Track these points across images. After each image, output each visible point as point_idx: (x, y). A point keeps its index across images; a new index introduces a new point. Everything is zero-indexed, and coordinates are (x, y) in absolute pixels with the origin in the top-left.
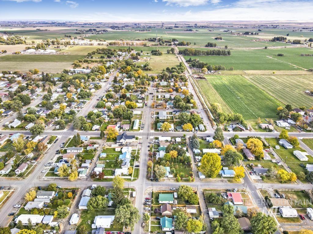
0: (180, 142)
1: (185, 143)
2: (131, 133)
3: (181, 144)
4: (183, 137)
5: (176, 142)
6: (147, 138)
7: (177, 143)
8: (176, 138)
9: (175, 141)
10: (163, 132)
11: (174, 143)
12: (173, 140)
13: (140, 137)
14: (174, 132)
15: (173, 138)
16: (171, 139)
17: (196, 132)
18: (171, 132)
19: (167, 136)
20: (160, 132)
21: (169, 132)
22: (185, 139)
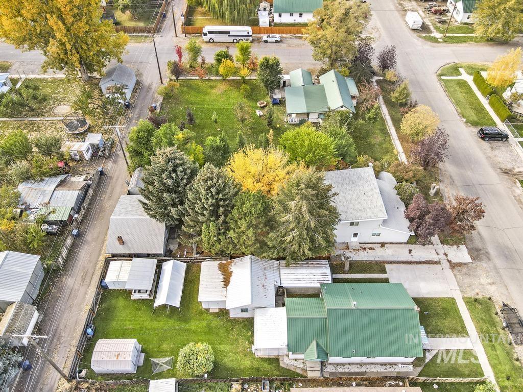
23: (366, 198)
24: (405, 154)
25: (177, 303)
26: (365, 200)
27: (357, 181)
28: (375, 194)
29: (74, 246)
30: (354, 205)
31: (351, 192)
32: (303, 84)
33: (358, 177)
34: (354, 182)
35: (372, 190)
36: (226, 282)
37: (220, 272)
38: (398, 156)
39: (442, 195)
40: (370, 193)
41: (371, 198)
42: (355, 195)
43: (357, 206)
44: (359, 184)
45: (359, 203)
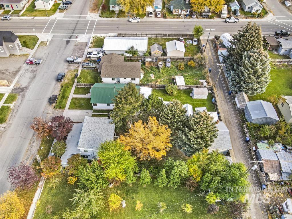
0: (182, 59)
1: (201, 65)
2: (23, 23)
3: (186, 65)
4: (191, 37)
5: (165, 61)
6: (68, 42)
7: (169, 64)
8: (169, 40)
9: (164, 53)
10: (127, 19)
11: (160, 63)
12: (156, 51)
13: (44, 37)
14: (162, 20)
15: (156, 41)
16: (150, 44)
17: (233, 19)
18: (153, 19)
19: (136, 35)
20: (115, 19)
21: (146, 18)
22: (199, 49)
23: (91, 128)
24: (32, 201)
27: (91, 140)
31: (97, 133)
34: (93, 140)
35: (85, 132)
38: (39, 198)
40: (87, 130)
41: (88, 128)
42: (96, 131)
43: (98, 125)
44: (90, 138)
45: (95, 126)
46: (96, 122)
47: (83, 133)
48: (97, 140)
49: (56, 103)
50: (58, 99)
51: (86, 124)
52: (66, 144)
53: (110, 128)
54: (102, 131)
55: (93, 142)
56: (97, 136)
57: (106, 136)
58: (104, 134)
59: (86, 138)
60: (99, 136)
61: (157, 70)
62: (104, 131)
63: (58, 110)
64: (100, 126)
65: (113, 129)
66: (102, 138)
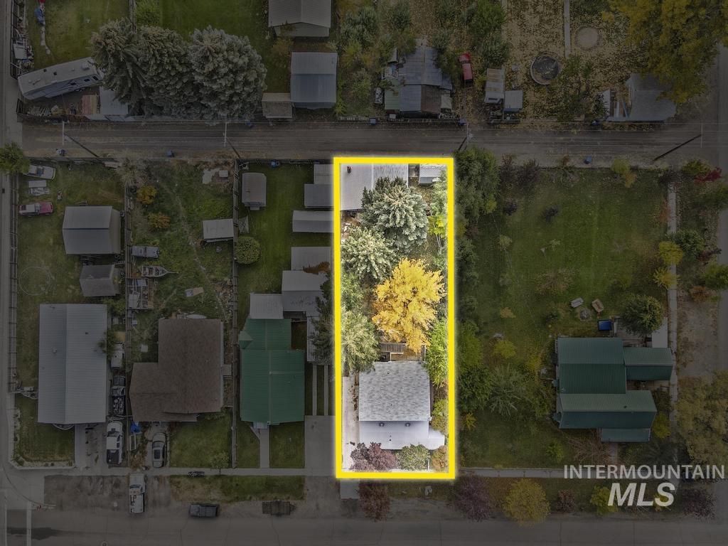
6: (40, 533)
7: (151, 251)
23: (386, 406)
25: (296, 229)
26: (384, 404)
27: (412, 401)
28: (390, 415)
29: (362, 123)
30: (378, 392)
31: (396, 391)
32: (626, 364)
33: (417, 404)
34: (410, 398)
35: (397, 414)
36: (307, 270)
37: (319, 263)
39: (427, 499)
40: (392, 411)
41: (385, 410)
42: (391, 395)
43: (376, 394)
44: (407, 402)
45: (381, 398)
46: (371, 397)
47: (398, 417)
48: (411, 390)
49: (289, 498)
50: (276, 498)
51: (376, 416)
52: (405, 448)
53: (380, 371)
54: (390, 384)
55: (415, 397)
56: (402, 391)
57: (399, 376)
58: (395, 379)
59: (408, 410)
60: (401, 388)
61: (171, 281)
62: (389, 380)
63: (308, 490)
64: (379, 389)
65: (381, 365)
66: (405, 382)
